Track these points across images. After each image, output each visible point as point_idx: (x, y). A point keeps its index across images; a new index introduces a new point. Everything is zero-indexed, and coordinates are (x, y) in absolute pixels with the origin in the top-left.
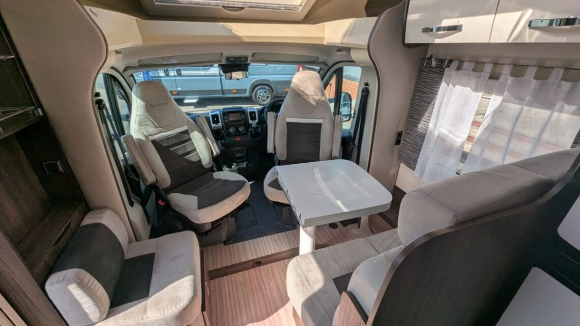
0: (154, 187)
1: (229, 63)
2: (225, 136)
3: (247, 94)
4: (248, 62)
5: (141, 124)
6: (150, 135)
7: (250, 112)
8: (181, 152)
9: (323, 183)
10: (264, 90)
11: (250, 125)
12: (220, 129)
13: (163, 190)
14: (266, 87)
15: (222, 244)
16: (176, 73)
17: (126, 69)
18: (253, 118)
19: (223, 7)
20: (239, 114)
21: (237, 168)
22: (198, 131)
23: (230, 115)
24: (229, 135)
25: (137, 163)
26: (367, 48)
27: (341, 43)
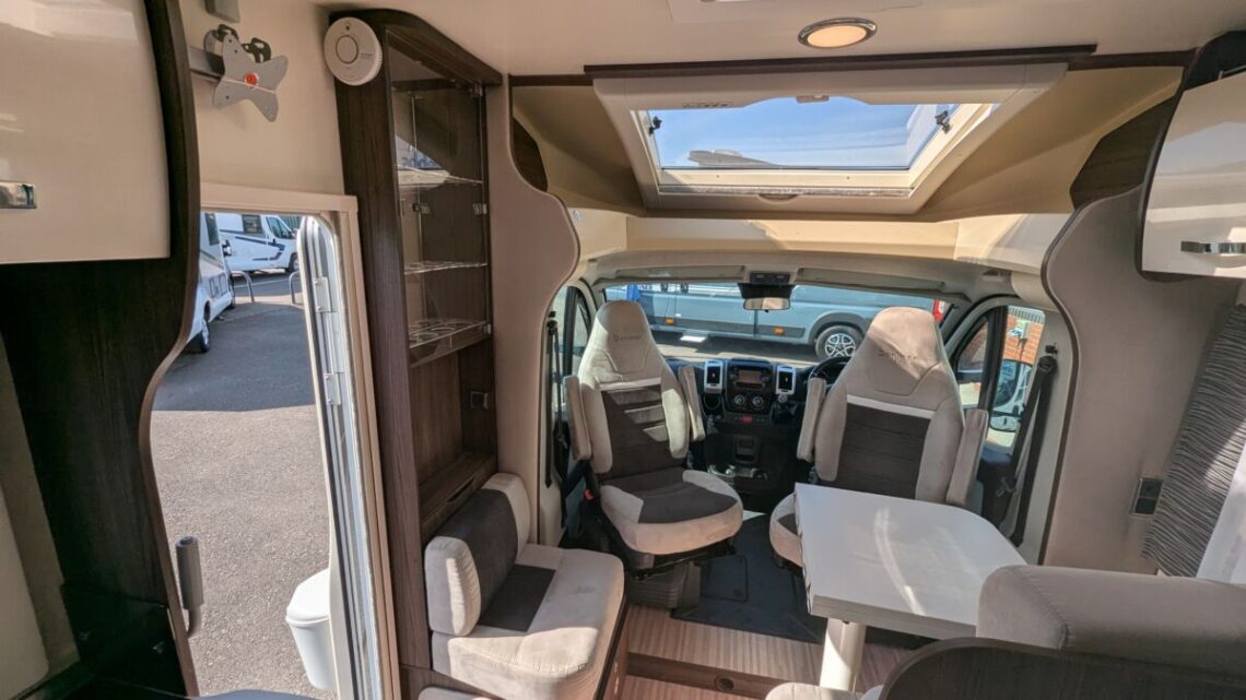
0: (585, 467)
1: (754, 283)
2: (724, 407)
3: (805, 340)
4: (791, 282)
5: (595, 363)
6: (602, 383)
7: (781, 373)
8: (640, 420)
9: (887, 543)
10: (844, 335)
11: (774, 397)
12: (718, 395)
13: (598, 475)
14: (850, 329)
15: (668, 614)
16: (679, 289)
17: (597, 282)
18: (785, 385)
19: (762, 195)
20: (759, 373)
21: (734, 475)
22: (677, 391)
23: (741, 372)
24: (732, 408)
25: (572, 420)
26: (1039, 273)
27: (989, 260)
